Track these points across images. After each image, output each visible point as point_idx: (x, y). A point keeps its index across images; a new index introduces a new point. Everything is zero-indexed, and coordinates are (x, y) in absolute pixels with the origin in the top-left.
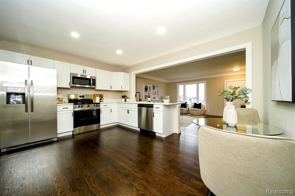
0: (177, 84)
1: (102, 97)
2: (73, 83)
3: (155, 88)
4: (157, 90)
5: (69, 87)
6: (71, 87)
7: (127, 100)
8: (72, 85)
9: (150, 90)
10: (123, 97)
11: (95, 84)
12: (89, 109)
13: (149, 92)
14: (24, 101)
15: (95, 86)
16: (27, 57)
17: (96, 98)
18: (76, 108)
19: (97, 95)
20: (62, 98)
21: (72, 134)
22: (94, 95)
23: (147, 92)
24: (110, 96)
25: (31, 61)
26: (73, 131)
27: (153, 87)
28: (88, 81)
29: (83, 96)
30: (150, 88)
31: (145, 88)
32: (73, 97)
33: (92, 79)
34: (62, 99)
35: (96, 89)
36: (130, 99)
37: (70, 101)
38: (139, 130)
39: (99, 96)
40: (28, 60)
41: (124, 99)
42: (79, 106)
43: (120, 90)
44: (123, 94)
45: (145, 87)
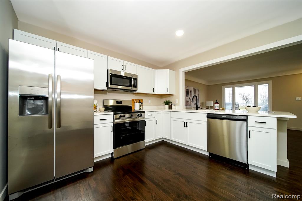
0: (223, 86)
1: (142, 103)
2: (111, 84)
3: (196, 92)
4: (198, 94)
5: (106, 89)
6: (108, 89)
7: (173, 107)
8: (110, 86)
9: (191, 94)
10: (167, 103)
11: (136, 85)
12: (133, 120)
13: (190, 97)
14: (48, 111)
15: (136, 87)
16: (54, 43)
17: (136, 104)
18: (116, 119)
19: (136, 100)
20: (96, 104)
21: (110, 157)
22: (133, 100)
23: (189, 97)
24: (150, 101)
25: (58, 48)
26: (112, 154)
27: (194, 90)
28: (128, 81)
29: (121, 102)
30: (191, 91)
31: (186, 92)
32: (111, 103)
33: (134, 78)
34: (97, 106)
35: (138, 92)
36: (176, 106)
37: (107, 108)
38: (207, 154)
39: (138, 101)
40: (54, 47)
41: (167, 106)
42: (121, 116)
43: (165, 93)
44: (168, 99)
45: (186, 90)
